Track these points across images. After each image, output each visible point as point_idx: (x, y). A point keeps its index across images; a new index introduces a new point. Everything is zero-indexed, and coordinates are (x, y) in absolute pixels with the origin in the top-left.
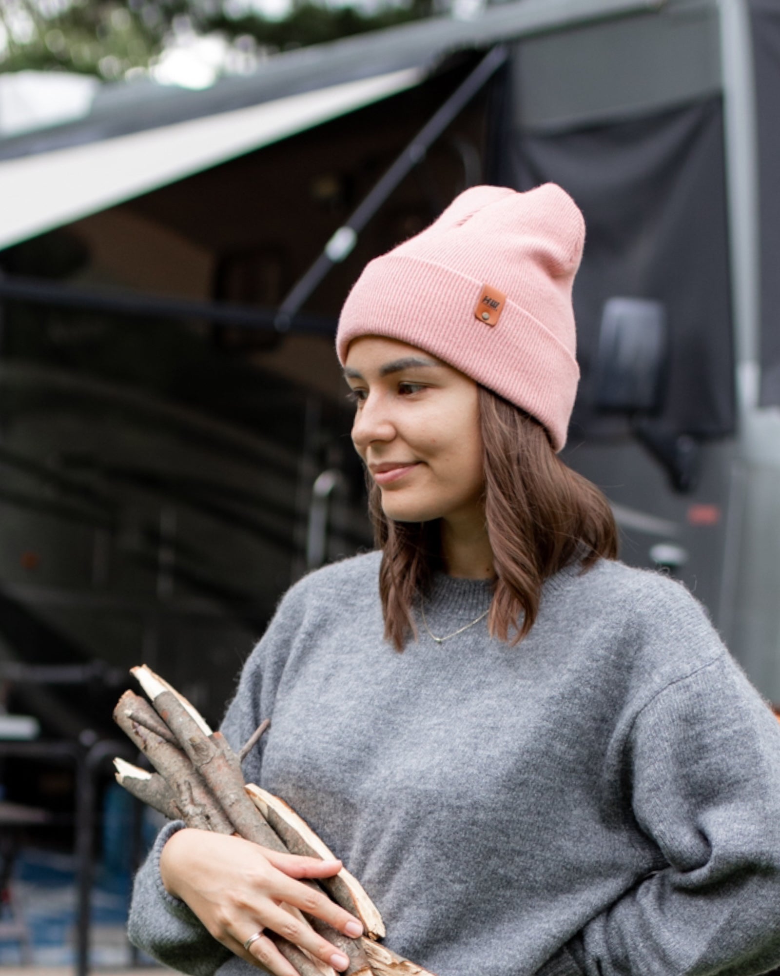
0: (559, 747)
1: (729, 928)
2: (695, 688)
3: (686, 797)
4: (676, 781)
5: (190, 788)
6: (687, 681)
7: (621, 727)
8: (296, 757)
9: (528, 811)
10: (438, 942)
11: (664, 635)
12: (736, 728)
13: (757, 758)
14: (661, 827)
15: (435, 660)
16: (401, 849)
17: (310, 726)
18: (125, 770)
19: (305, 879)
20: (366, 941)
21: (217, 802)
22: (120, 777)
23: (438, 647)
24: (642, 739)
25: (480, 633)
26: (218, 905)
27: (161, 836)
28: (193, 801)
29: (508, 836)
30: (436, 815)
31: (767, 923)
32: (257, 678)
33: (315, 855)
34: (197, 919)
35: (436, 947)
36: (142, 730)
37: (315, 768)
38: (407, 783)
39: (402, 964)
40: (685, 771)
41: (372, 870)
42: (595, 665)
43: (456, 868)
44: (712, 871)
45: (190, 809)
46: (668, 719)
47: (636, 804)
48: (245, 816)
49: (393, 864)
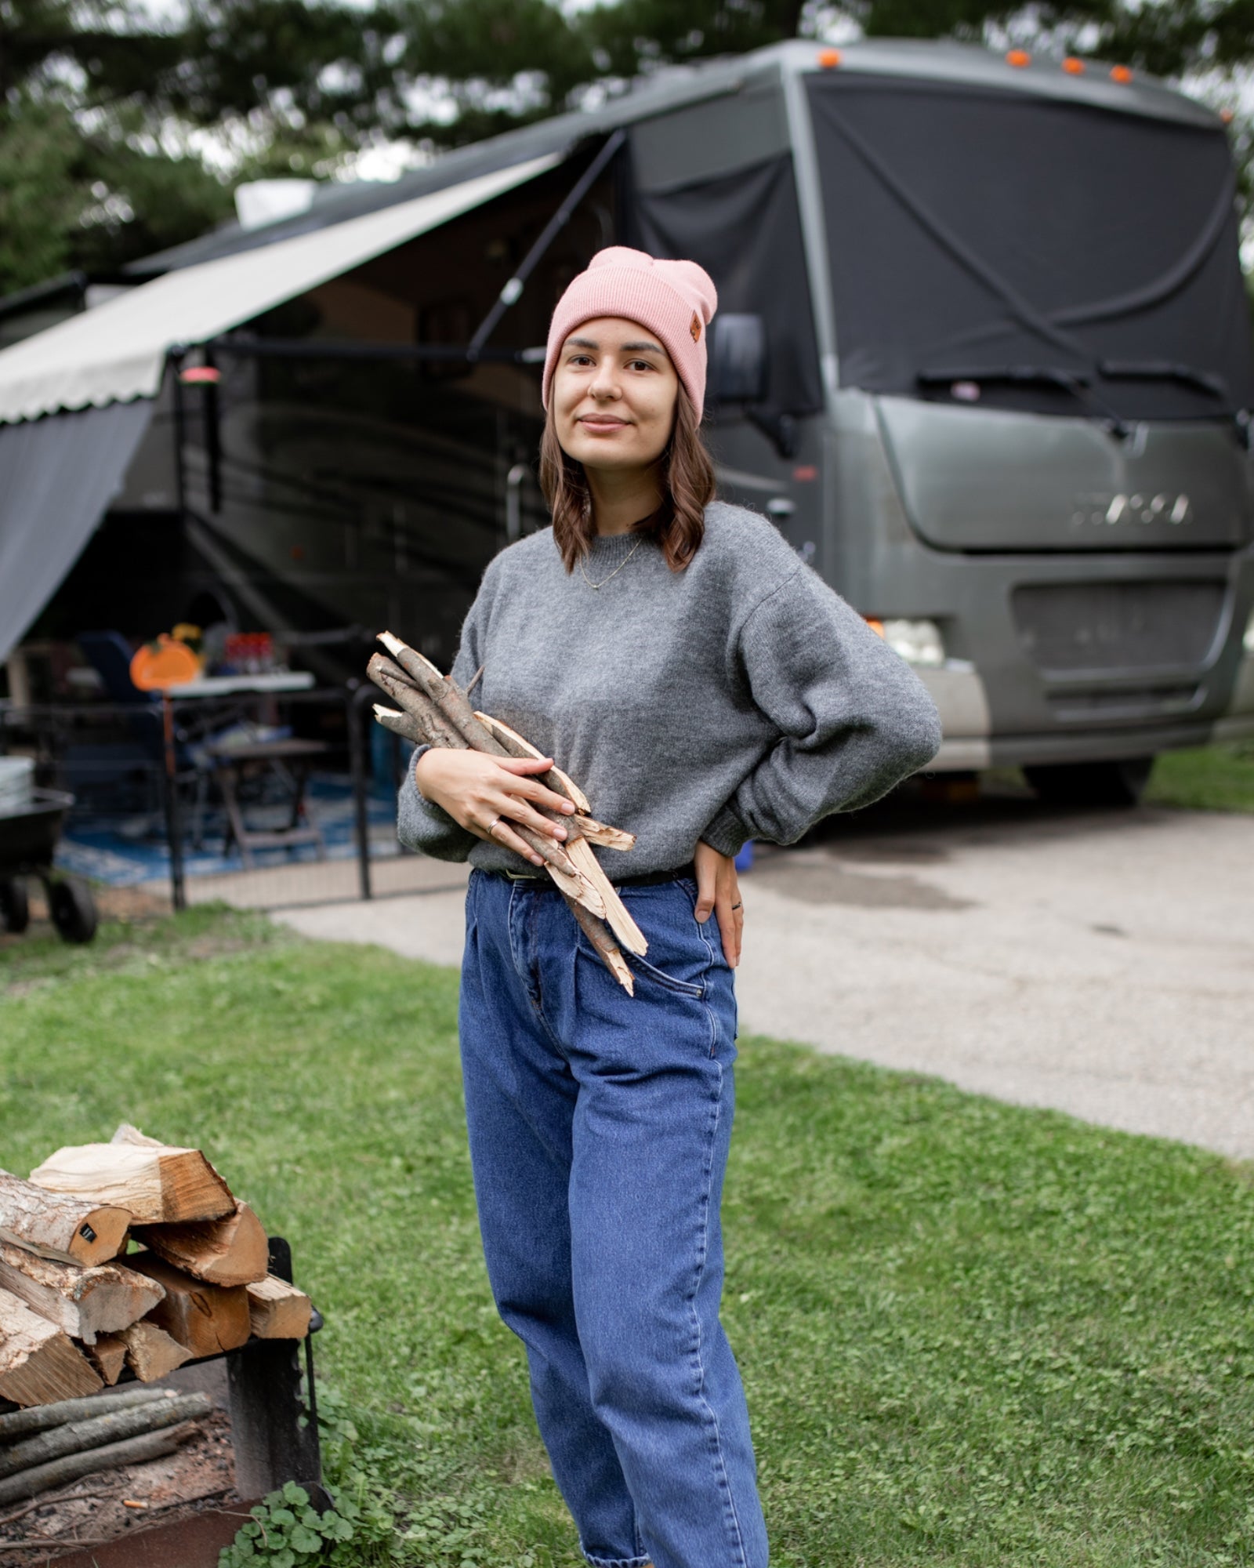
0: (693, 656)
1: (841, 774)
2: (781, 601)
3: (791, 683)
4: (780, 673)
5: (431, 719)
6: (774, 596)
7: (731, 638)
8: (506, 688)
9: (678, 706)
10: (628, 814)
11: (752, 563)
12: (817, 625)
13: (837, 646)
14: (775, 711)
15: (595, 603)
16: (590, 747)
17: (514, 665)
18: (382, 712)
19: (527, 775)
20: (578, 817)
21: (454, 726)
22: (379, 718)
23: (596, 593)
24: (747, 647)
25: (624, 576)
26: (463, 803)
27: (413, 758)
28: (434, 728)
29: (666, 726)
30: (610, 719)
31: (868, 766)
32: (473, 633)
33: (532, 757)
34: (448, 816)
35: (628, 818)
36: (390, 680)
37: (520, 695)
38: (584, 697)
39: (607, 830)
40: (786, 664)
41: (573, 766)
42: (706, 592)
43: (632, 756)
44: (819, 736)
45: (433, 734)
46: (765, 629)
47: (754, 696)
48: (474, 733)
49: (587, 760)
